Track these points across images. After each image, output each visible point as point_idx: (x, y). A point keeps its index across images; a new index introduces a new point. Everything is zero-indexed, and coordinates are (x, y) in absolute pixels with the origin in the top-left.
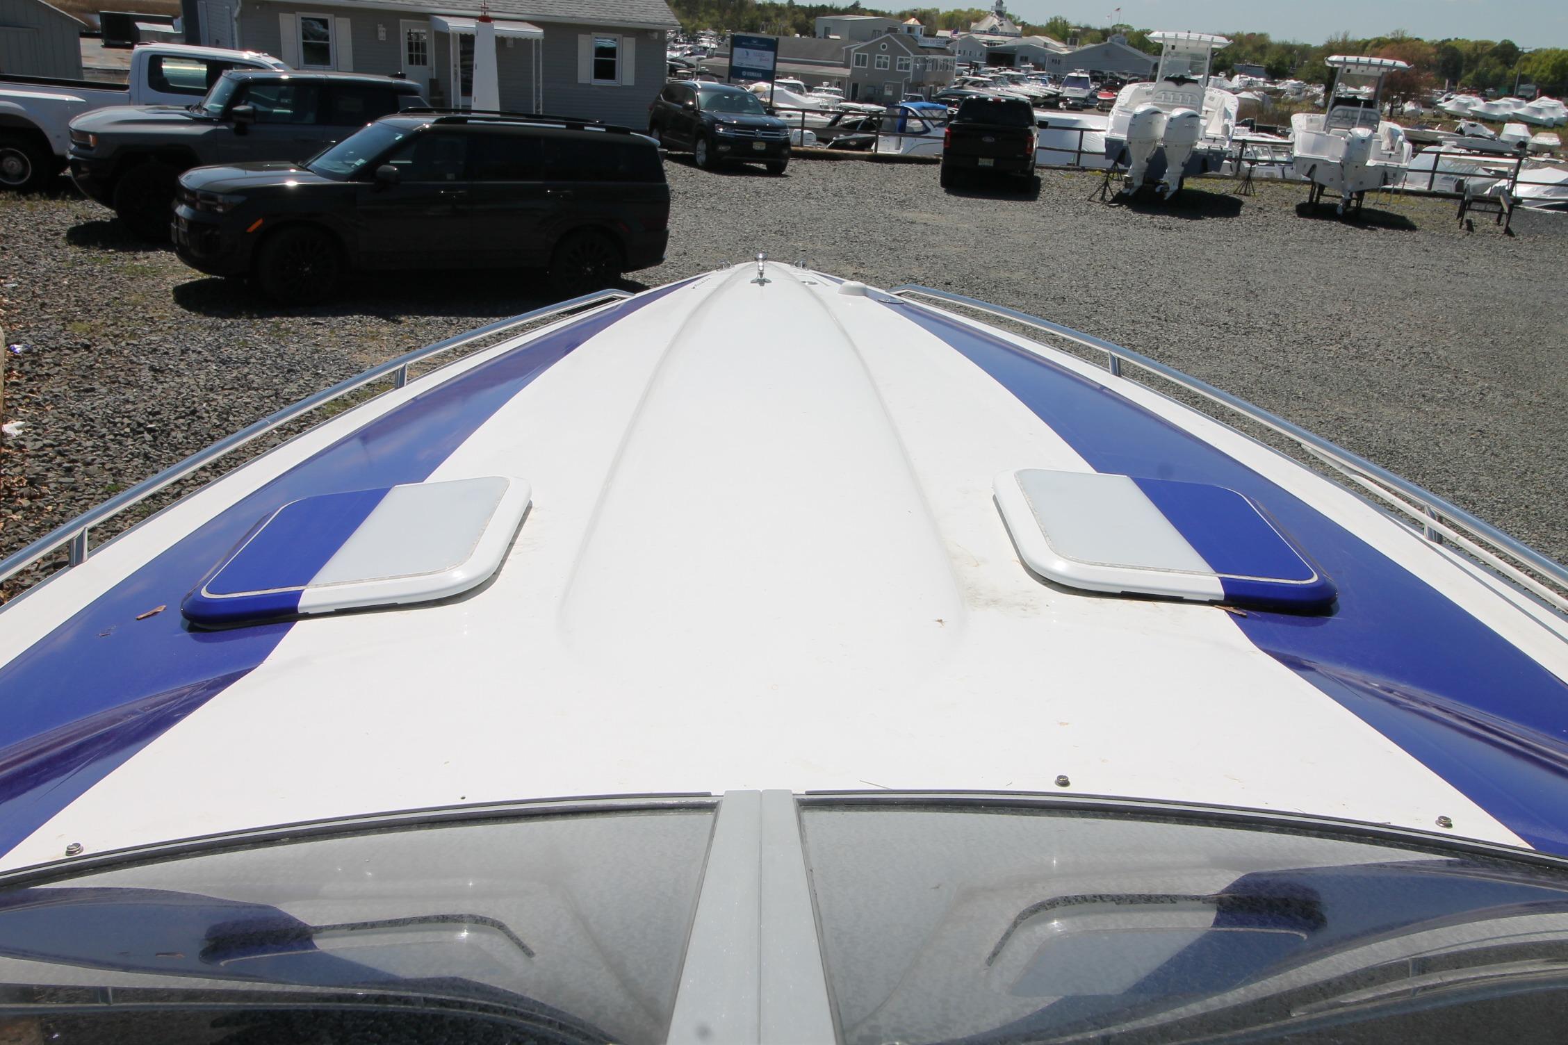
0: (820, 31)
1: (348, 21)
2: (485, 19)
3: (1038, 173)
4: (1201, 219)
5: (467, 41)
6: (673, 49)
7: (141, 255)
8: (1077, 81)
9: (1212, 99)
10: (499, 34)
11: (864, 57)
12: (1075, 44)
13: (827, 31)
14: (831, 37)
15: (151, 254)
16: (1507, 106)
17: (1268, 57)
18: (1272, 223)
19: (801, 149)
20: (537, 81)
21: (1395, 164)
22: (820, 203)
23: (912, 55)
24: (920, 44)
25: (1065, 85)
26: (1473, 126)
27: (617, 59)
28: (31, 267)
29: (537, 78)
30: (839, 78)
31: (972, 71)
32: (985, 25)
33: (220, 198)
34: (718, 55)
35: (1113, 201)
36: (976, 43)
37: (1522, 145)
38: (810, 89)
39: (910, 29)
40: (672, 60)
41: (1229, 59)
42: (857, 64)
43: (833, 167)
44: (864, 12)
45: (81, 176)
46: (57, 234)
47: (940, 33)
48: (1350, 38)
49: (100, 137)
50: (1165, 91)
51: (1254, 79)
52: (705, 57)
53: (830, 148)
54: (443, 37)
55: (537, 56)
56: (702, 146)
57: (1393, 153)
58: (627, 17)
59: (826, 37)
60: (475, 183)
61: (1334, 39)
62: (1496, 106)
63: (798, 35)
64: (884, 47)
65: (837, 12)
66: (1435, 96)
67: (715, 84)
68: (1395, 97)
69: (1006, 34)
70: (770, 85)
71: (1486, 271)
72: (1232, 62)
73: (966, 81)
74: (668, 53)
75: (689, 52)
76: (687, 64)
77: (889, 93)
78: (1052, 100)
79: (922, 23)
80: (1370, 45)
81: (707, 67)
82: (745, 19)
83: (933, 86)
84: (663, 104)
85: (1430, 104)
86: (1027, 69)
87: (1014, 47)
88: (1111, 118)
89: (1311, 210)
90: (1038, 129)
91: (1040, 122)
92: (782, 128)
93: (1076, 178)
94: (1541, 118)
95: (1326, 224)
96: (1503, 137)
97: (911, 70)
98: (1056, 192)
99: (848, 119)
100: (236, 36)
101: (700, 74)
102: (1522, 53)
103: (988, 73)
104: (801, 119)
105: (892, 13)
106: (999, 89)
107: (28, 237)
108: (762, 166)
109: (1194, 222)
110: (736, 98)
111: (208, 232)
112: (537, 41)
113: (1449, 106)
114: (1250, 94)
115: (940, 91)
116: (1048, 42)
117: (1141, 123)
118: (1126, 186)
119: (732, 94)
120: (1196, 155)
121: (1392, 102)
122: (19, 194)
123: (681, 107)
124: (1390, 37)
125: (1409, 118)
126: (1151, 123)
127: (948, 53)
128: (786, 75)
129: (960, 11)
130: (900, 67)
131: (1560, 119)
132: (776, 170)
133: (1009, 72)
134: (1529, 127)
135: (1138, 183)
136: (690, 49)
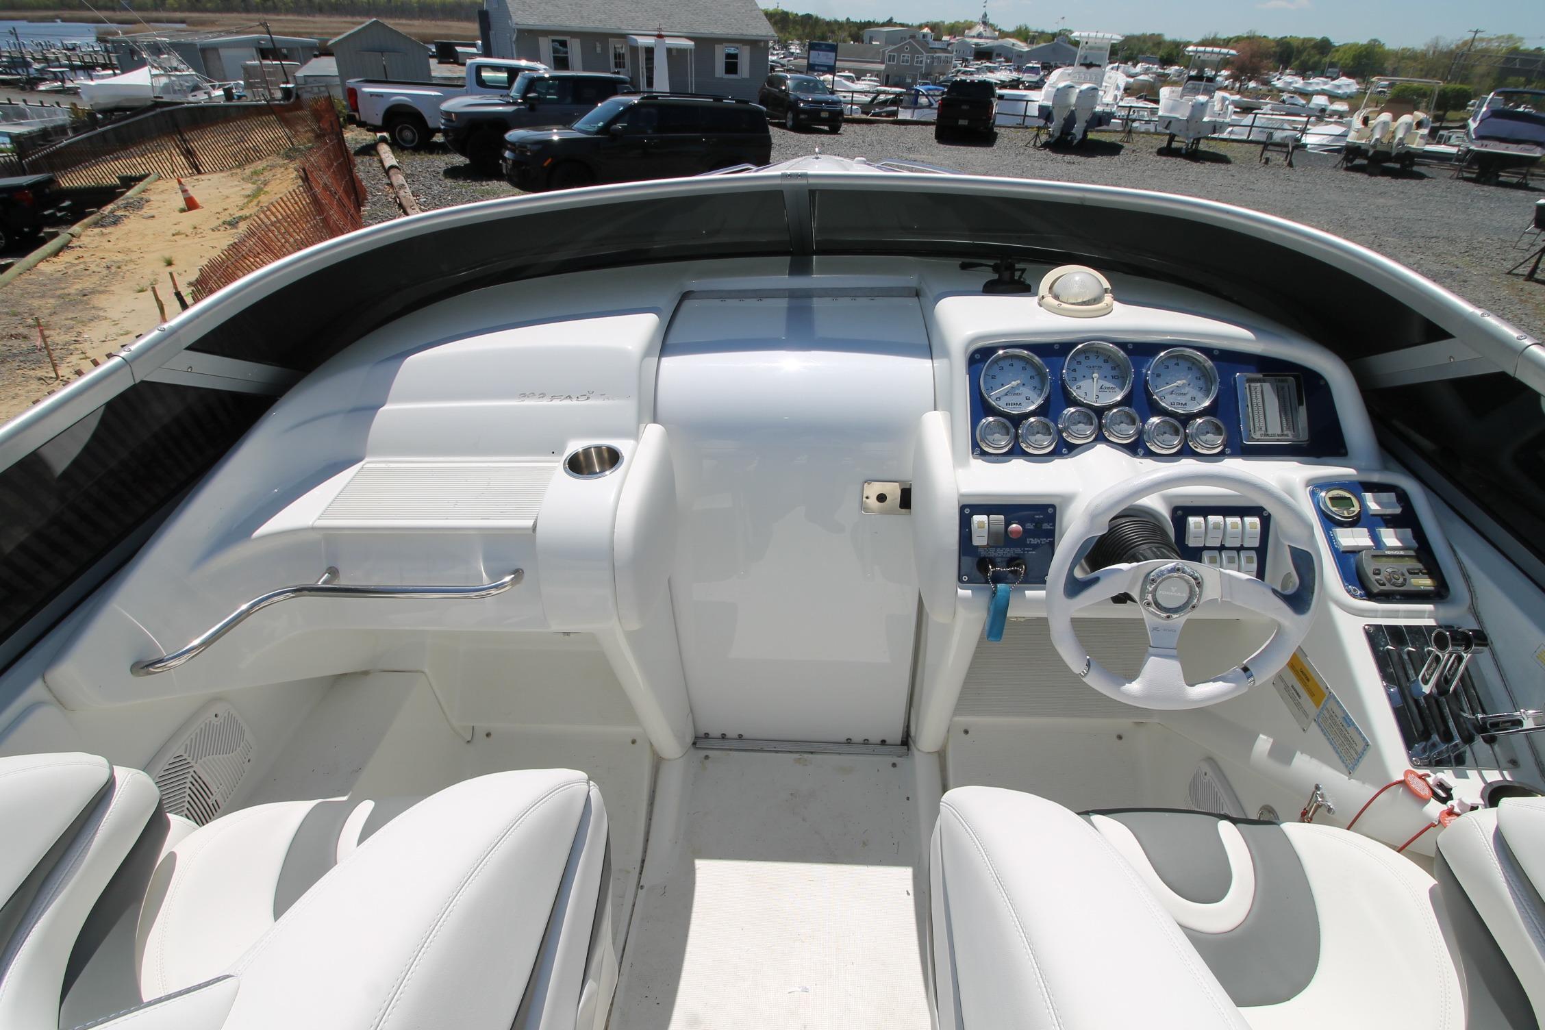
0: (866, 39)
1: (578, 40)
2: (660, 36)
3: (996, 130)
4: (1094, 157)
5: (650, 51)
6: (772, 54)
7: (484, 183)
8: (1032, 70)
9: (1110, 78)
10: (668, 46)
11: (894, 56)
12: (1033, 43)
13: (871, 39)
14: (874, 43)
15: (489, 182)
16: (1318, 84)
17: (1161, 51)
18: (1139, 159)
19: (850, 117)
20: (691, 77)
21: (1221, 120)
22: (860, 150)
23: (925, 54)
24: (931, 46)
25: (1024, 73)
26: (1292, 97)
27: (739, 61)
28: (430, 190)
29: (691, 74)
30: (877, 71)
31: (964, 64)
32: (974, 32)
33: (529, 146)
34: (800, 58)
35: (1041, 147)
36: (967, 44)
37: (1323, 110)
38: (858, 79)
39: (924, 36)
40: (773, 62)
41: (1135, 52)
42: (889, 61)
43: (869, 128)
44: (895, 25)
45: (449, 138)
46: (438, 173)
47: (945, 38)
48: (1219, 36)
49: (457, 114)
50: (1079, 73)
51: (1151, 66)
52: (792, 59)
53: (871, 116)
54: (634, 49)
55: (691, 60)
56: (790, 115)
57: (1221, 112)
58: (745, 33)
59: (870, 43)
60: (664, 135)
61: (1208, 36)
62: (1311, 83)
63: (852, 42)
64: (907, 48)
65: (878, 25)
66: (1271, 77)
67: (798, 75)
68: (1243, 78)
69: (988, 38)
70: (832, 76)
71: (1267, 188)
72: (1137, 55)
73: (959, 71)
74: (770, 57)
75: (782, 56)
76: (781, 64)
77: (909, 80)
78: (1015, 83)
79: (932, 31)
80: (1232, 41)
81: (793, 65)
82: (818, 33)
83: (937, 75)
84: (766, 89)
85: (1267, 83)
86: (1000, 62)
87: (993, 46)
88: (1043, 91)
89: (1167, 152)
90: (997, 101)
91: (999, 95)
92: (839, 102)
93: (1020, 133)
94: (1339, 92)
95: (1173, 160)
96: (1311, 105)
97: (924, 64)
98: (1006, 141)
99: (882, 97)
100: (514, 52)
101: (789, 71)
102: (1335, 46)
103: (974, 65)
104: (851, 99)
105: (914, 25)
106: (980, 76)
107: (424, 175)
108: (826, 128)
109: (1090, 159)
110: (811, 85)
111: (524, 168)
112: (691, 50)
113: (1279, 84)
114: (1146, 76)
115: (942, 78)
116: (1015, 42)
117: (1062, 94)
118: (1050, 137)
119: (809, 81)
120: (1095, 114)
121: (1241, 81)
122: (413, 151)
123: (777, 90)
124: (1245, 36)
125: (1251, 93)
126: (1068, 94)
127: (949, 52)
128: (843, 70)
129: (958, 22)
130: (917, 62)
131: (1351, 93)
132: (834, 130)
133: (988, 64)
134: (1329, 98)
135: (1057, 134)
136: (783, 54)
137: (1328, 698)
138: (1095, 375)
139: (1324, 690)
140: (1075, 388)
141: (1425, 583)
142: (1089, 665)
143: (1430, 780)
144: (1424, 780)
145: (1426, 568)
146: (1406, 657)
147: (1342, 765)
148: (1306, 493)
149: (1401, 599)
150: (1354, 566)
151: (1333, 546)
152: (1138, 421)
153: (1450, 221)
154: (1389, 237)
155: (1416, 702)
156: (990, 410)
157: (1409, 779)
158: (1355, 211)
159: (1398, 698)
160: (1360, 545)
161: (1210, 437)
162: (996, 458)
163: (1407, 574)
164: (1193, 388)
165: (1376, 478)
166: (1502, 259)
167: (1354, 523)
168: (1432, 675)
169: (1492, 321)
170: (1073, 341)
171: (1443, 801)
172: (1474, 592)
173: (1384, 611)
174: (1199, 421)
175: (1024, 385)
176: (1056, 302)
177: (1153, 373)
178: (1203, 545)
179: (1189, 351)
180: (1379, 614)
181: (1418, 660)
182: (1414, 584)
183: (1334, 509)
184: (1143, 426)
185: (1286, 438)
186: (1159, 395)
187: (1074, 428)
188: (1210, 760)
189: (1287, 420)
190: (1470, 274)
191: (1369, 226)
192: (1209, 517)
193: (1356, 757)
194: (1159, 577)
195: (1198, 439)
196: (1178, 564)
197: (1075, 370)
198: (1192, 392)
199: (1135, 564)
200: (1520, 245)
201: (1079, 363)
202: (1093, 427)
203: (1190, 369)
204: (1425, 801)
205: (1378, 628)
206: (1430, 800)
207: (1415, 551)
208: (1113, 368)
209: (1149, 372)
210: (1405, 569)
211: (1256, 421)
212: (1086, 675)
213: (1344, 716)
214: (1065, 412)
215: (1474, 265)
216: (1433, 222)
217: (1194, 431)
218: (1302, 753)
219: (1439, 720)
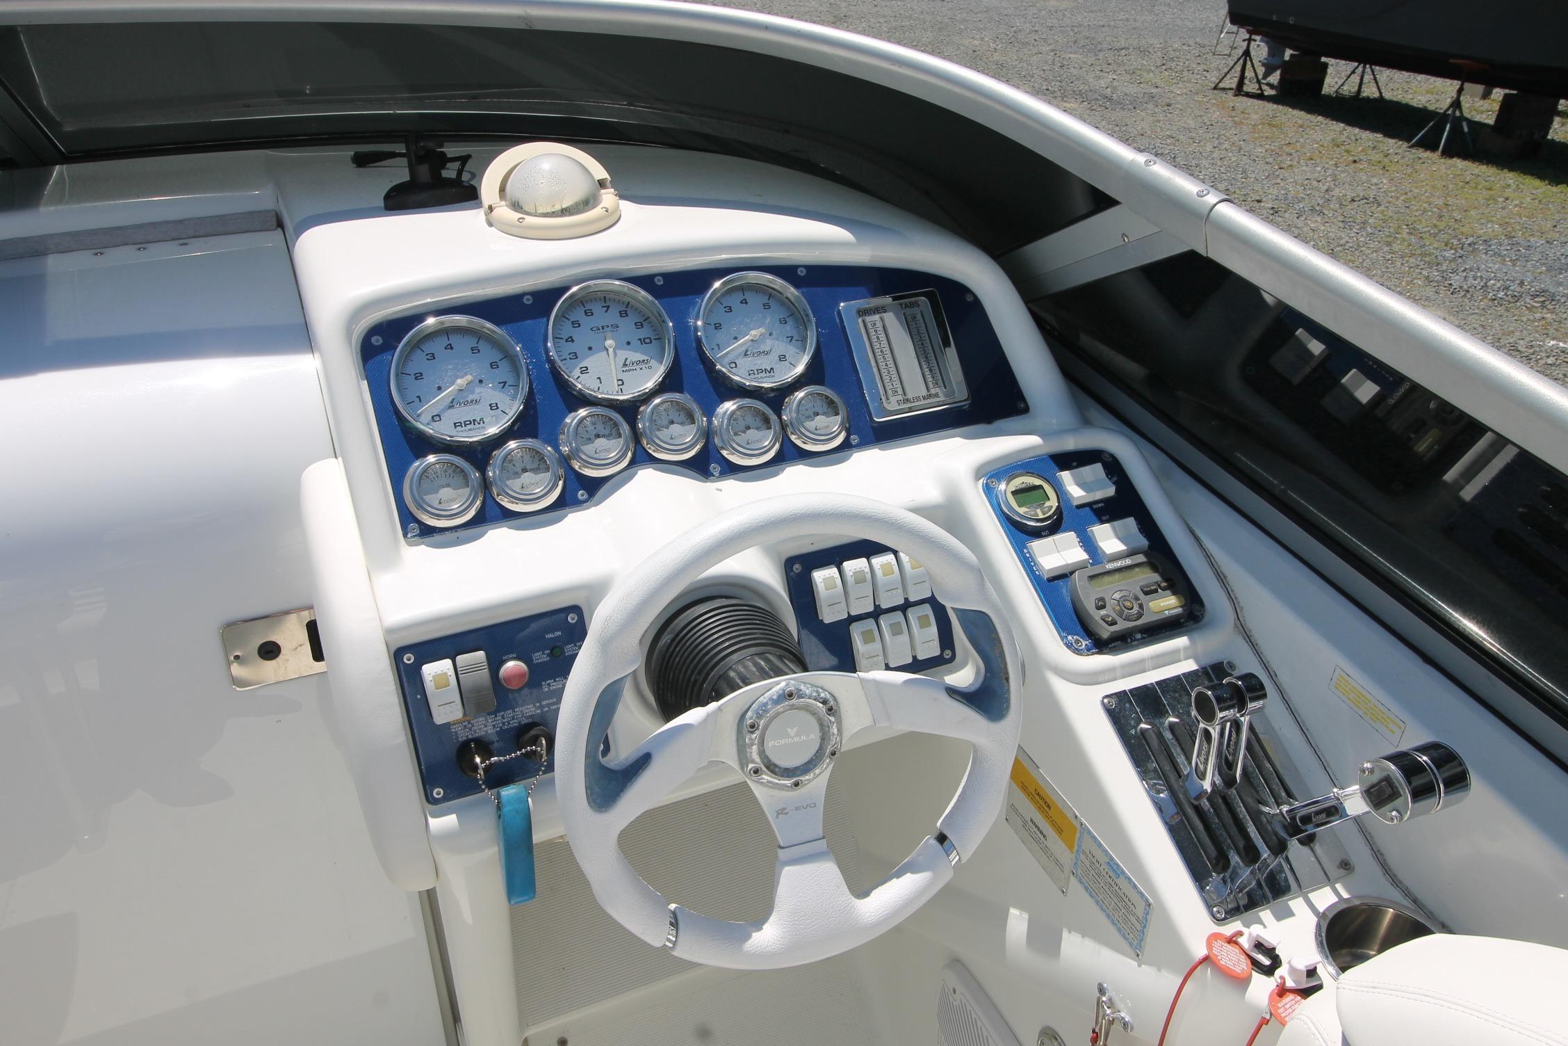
137: (1081, 834)
138: (609, 343)
139: (1074, 821)
140: (577, 372)
141: (1167, 604)
142: (675, 924)
143: (1244, 941)
144: (1236, 943)
145: (1166, 580)
146: (1168, 735)
147: (1124, 944)
148: (978, 492)
149: (1143, 638)
150: (1068, 600)
151: (1033, 572)
152: (698, 413)
153: (1137, 24)
154: (1071, 53)
155: (1198, 810)
156: (422, 444)
157: (1215, 951)
158: (1023, 20)
159: (1172, 809)
160: (1070, 562)
161: (821, 421)
162: (453, 535)
163: (1141, 596)
164: (777, 339)
165: (1071, 443)
166: (1205, 71)
167: (1054, 526)
168: (1207, 760)
169: (1162, 172)
170: (556, 285)
171: (1269, 971)
172: (1236, 598)
173: (1123, 666)
174: (800, 394)
175: (481, 381)
176: (514, 216)
177: (706, 324)
178: (845, 616)
179: (753, 277)
180: (1118, 673)
181: (1184, 736)
182: (1156, 610)
183: (1022, 510)
184: (710, 422)
185: (937, 399)
186: (726, 360)
187: (588, 449)
188: (956, 963)
189: (931, 370)
190: (1173, 95)
191: (1045, 40)
192: (845, 564)
193: (1139, 927)
194: (759, 716)
195: (803, 430)
196: (787, 684)
197: (571, 340)
198: (780, 347)
199: (713, 706)
200: (1220, 49)
201: (576, 324)
202: (621, 441)
203: (766, 306)
204: (1242, 982)
205: (1121, 696)
206: (1251, 975)
207: (1146, 554)
208: (639, 325)
209: (699, 323)
210: (1138, 588)
211: (886, 380)
212: (675, 943)
213: (1107, 860)
214: (568, 420)
215: (1175, 81)
216: (1118, 28)
217: (794, 415)
218: (1070, 932)
219: (1234, 830)
